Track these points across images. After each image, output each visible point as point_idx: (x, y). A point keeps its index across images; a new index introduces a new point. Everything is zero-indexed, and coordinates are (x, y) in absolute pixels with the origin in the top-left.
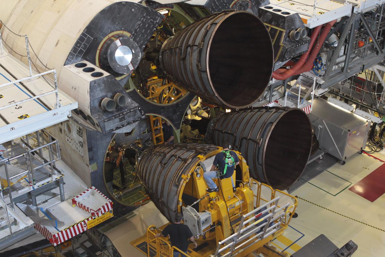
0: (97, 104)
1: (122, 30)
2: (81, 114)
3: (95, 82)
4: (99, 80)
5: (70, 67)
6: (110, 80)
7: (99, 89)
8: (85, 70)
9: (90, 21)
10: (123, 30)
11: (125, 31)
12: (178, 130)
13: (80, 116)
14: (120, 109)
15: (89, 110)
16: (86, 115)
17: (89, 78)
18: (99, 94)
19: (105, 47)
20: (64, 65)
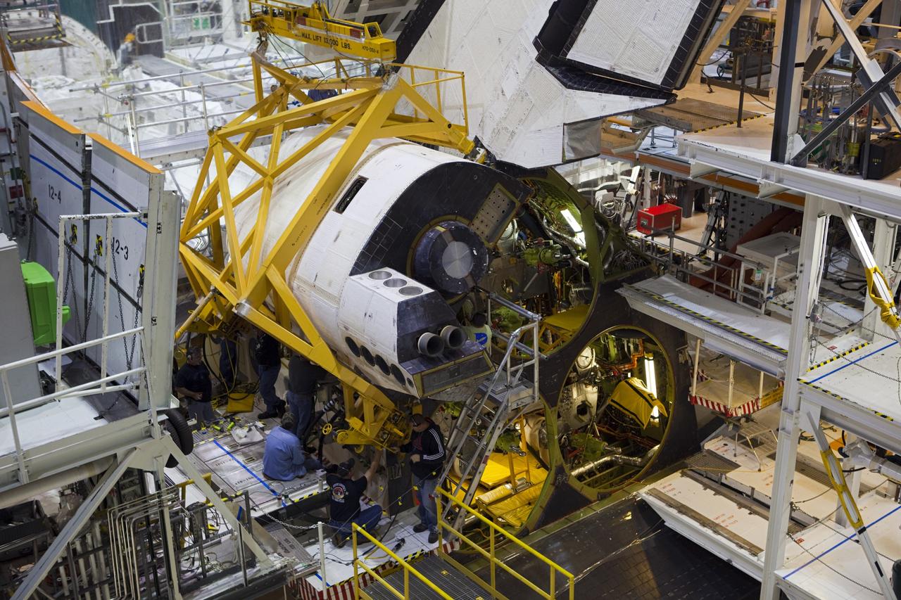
0: (409, 344)
1: (454, 214)
2: (379, 364)
3: (407, 303)
4: (414, 300)
5: (361, 279)
6: (433, 301)
7: (414, 316)
8: (386, 283)
9: (398, 196)
10: (457, 214)
11: (460, 215)
12: (553, 409)
13: (376, 367)
14: (451, 355)
15: (396, 354)
16: (389, 365)
17: (395, 297)
18: (413, 325)
19: (423, 245)
20: (352, 274)
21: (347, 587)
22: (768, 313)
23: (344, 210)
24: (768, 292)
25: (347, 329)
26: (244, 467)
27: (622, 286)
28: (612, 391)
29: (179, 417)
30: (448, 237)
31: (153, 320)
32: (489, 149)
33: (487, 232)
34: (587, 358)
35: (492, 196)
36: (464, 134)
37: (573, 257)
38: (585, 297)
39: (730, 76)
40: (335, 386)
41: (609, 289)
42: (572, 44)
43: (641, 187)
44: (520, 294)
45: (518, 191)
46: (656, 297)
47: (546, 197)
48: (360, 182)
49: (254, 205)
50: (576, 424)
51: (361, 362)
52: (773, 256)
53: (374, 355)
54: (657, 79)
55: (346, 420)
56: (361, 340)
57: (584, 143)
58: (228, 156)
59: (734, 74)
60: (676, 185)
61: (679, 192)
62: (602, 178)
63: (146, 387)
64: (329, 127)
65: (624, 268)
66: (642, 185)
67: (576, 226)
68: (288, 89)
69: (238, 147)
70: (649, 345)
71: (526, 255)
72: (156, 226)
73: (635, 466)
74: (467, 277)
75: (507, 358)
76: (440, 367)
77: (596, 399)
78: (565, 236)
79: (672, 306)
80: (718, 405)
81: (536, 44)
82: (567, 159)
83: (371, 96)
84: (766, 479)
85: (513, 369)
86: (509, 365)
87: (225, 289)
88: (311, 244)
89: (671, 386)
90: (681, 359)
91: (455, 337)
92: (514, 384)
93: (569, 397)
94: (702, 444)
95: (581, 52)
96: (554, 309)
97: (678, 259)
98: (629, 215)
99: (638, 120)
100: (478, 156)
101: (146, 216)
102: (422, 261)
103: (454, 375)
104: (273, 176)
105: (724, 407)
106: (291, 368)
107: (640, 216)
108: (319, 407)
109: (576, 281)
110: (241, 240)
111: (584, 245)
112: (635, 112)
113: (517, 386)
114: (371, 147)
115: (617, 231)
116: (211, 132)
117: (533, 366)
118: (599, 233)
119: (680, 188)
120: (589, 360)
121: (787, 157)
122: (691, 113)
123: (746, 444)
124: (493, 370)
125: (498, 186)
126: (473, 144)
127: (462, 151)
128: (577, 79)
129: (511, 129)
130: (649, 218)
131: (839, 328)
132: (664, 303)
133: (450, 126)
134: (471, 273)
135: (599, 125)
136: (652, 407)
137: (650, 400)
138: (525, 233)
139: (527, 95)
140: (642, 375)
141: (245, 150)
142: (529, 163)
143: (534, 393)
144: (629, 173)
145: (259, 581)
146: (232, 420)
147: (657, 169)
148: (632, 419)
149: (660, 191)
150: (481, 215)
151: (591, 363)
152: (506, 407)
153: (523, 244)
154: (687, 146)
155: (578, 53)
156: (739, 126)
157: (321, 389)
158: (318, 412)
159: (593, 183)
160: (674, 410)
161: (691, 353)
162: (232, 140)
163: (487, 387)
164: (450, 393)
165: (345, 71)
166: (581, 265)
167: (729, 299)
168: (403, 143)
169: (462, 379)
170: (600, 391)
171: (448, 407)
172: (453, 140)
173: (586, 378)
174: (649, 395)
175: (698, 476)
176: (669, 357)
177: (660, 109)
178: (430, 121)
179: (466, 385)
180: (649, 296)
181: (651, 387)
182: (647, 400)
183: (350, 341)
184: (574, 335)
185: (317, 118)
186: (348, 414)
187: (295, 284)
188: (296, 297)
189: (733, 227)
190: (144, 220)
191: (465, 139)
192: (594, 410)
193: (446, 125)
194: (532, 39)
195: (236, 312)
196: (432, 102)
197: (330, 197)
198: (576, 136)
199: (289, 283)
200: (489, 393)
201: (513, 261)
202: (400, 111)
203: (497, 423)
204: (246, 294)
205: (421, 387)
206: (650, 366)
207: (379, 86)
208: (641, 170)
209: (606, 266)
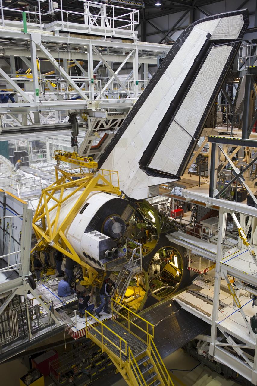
0: (102, 254)
1: (115, 214)
2: (93, 260)
3: (101, 241)
4: (104, 240)
5: (87, 234)
6: (109, 241)
7: (103, 246)
8: (95, 235)
9: (99, 209)
11: (117, 214)
12: (147, 272)
13: (92, 261)
14: (115, 257)
15: (98, 257)
16: (96, 260)
17: (98, 240)
18: (104, 248)
19: (106, 223)
20: (84, 233)
21: (84, 331)
22: (210, 242)
23: (82, 213)
24: (210, 236)
25: (83, 249)
26: (52, 293)
27: (166, 234)
28: (164, 267)
29: (31, 278)
30: (114, 221)
31: (24, 248)
32: (126, 194)
33: (126, 219)
34: (157, 256)
35: (127, 208)
36: (118, 190)
37: (152, 226)
38: (155, 238)
39: (196, 171)
40: (80, 267)
41: (163, 235)
42: (150, 163)
43: (171, 204)
44: (136, 237)
45: (135, 207)
46: (177, 238)
47: (143, 208)
48: (87, 205)
49: (55, 212)
50: (153, 277)
51: (87, 260)
52: (211, 224)
53: (91, 257)
54: (175, 173)
55: (83, 277)
56: (88, 253)
57: (154, 192)
58: (47, 197)
59: (197, 171)
60: (182, 203)
61: (183, 205)
62: (160, 201)
63: (21, 269)
64: (78, 188)
65: (167, 229)
66: (172, 203)
67: (152, 216)
68: (66, 176)
69: (50, 194)
70: (175, 252)
71: (137, 226)
72: (25, 220)
73: (172, 289)
74: (120, 233)
75: (132, 258)
76: (112, 261)
77: (160, 269)
78: (149, 219)
79: (182, 240)
80: (197, 270)
81: (139, 163)
82: (149, 197)
83: (90, 179)
84: (212, 292)
85: (134, 261)
86: (133, 260)
87: (46, 238)
88: (72, 223)
89: (182, 264)
90: (185, 256)
91: (116, 252)
92: (134, 266)
93: (152, 268)
94: (192, 282)
95: (152, 165)
96: (146, 242)
97: (183, 225)
98: (168, 212)
99: (170, 185)
100: (123, 196)
101: (22, 217)
102: (106, 228)
103: (116, 263)
104: (61, 203)
105: (198, 270)
106: (66, 261)
107: (171, 212)
108: (75, 273)
109: (153, 233)
110: (51, 222)
111: (155, 222)
112: (169, 183)
113: (135, 266)
114: (90, 194)
115: (165, 218)
116: (42, 190)
117: (140, 260)
118: (159, 218)
119: (183, 204)
120: (157, 257)
121: (214, 195)
122: (185, 183)
123: (205, 282)
124: (128, 261)
125: (129, 205)
126: (121, 193)
127: (118, 195)
128: (152, 173)
129: (132, 188)
130: (174, 213)
131: (231, 246)
132: (179, 239)
133: (114, 187)
134: (121, 232)
135: (158, 187)
136: (177, 271)
137: (176, 269)
138: (137, 219)
139: (137, 178)
140: (173, 261)
141: (53, 195)
142: (138, 198)
143: (141, 268)
144: (168, 200)
145: (56, 329)
146: (48, 278)
147: (176, 199)
148: (171, 275)
149: (177, 205)
150: (124, 214)
151: (158, 258)
152: (132, 273)
153: (136, 222)
154: (184, 193)
155: (151, 166)
156: (199, 186)
157: (76, 268)
158: (75, 275)
159: (157, 203)
160: (183, 272)
161: (188, 254)
162: (48, 192)
163: (126, 267)
164: (115, 269)
165: (83, 171)
166: (154, 228)
167: (199, 238)
168: (100, 193)
169: (119, 264)
170: (161, 266)
171: (114, 273)
172: (115, 191)
173: (157, 262)
174: (176, 267)
175: (191, 292)
176: (182, 256)
177: (176, 182)
178: (108, 186)
179: (120, 266)
180: (175, 237)
181: (176, 265)
182: (175, 269)
183: (84, 253)
184: (153, 249)
185: (74, 185)
186: (84, 276)
187: (67, 236)
188: (68, 240)
189: (199, 215)
190: (21, 218)
191: (119, 191)
192: (159, 272)
193: (113, 187)
194: (138, 162)
195: (49, 244)
196: (108, 180)
197: (78, 209)
198: (152, 190)
199: (66, 235)
200: (127, 268)
201: (134, 227)
202: (99, 183)
203: (129, 278)
204: (52, 239)
205: (106, 267)
206: (176, 258)
207: (92, 176)
208: (171, 199)
209: (162, 228)
